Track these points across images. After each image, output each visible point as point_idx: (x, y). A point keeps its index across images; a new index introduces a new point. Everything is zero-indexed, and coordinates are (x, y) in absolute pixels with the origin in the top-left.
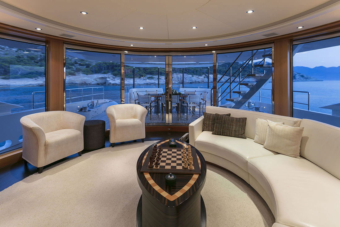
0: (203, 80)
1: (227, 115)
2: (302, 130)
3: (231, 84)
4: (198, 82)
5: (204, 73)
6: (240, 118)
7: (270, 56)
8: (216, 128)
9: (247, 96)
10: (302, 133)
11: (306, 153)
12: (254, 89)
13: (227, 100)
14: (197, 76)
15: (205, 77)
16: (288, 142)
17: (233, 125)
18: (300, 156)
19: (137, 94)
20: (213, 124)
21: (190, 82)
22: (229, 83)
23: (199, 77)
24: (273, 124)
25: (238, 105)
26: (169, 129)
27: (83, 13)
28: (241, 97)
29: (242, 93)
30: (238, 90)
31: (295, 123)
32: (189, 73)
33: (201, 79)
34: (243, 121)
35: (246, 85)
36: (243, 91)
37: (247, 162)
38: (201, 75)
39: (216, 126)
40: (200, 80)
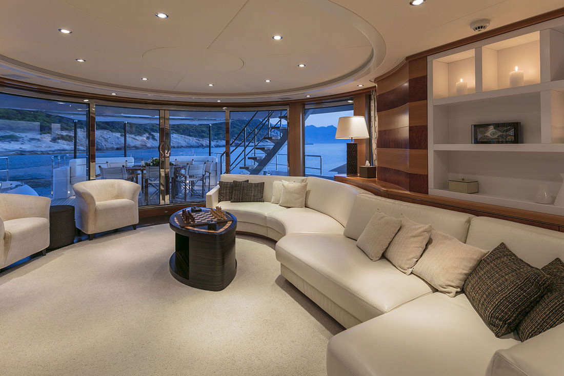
0: (144, 144)
1: (245, 181)
2: (306, 185)
3: (245, 148)
4: (134, 147)
5: (146, 131)
6: (258, 184)
7: (285, 117)
8: (235, 195)
9: (263, 163)
10: (306, 187)
11: (310, 203)
12: (271, 154)
13: (241, 168)
14: (133, 136)
15: (148, 138)
16: (297, 196)
17: (251, 190)
18: (306, 207)
19: (100, 167)
20: (231, 193)
21: (115, 147)
22: (244, 148)
23: (137, 138)
24: (286, 183)
25: (255, 172)
26: (166, 212)
27: (78, 60)
28: (257, 164)
29: (258, 159)
30: (253, 156)
31: (303, 181)
32: (113, 130)
33: (142, 141)
34: (262, 185)
35: (263, 149)
36: (260, 157)
37: (266, 217)
38: (140, 134)
39: (235, 193)
40: (138, 143)
